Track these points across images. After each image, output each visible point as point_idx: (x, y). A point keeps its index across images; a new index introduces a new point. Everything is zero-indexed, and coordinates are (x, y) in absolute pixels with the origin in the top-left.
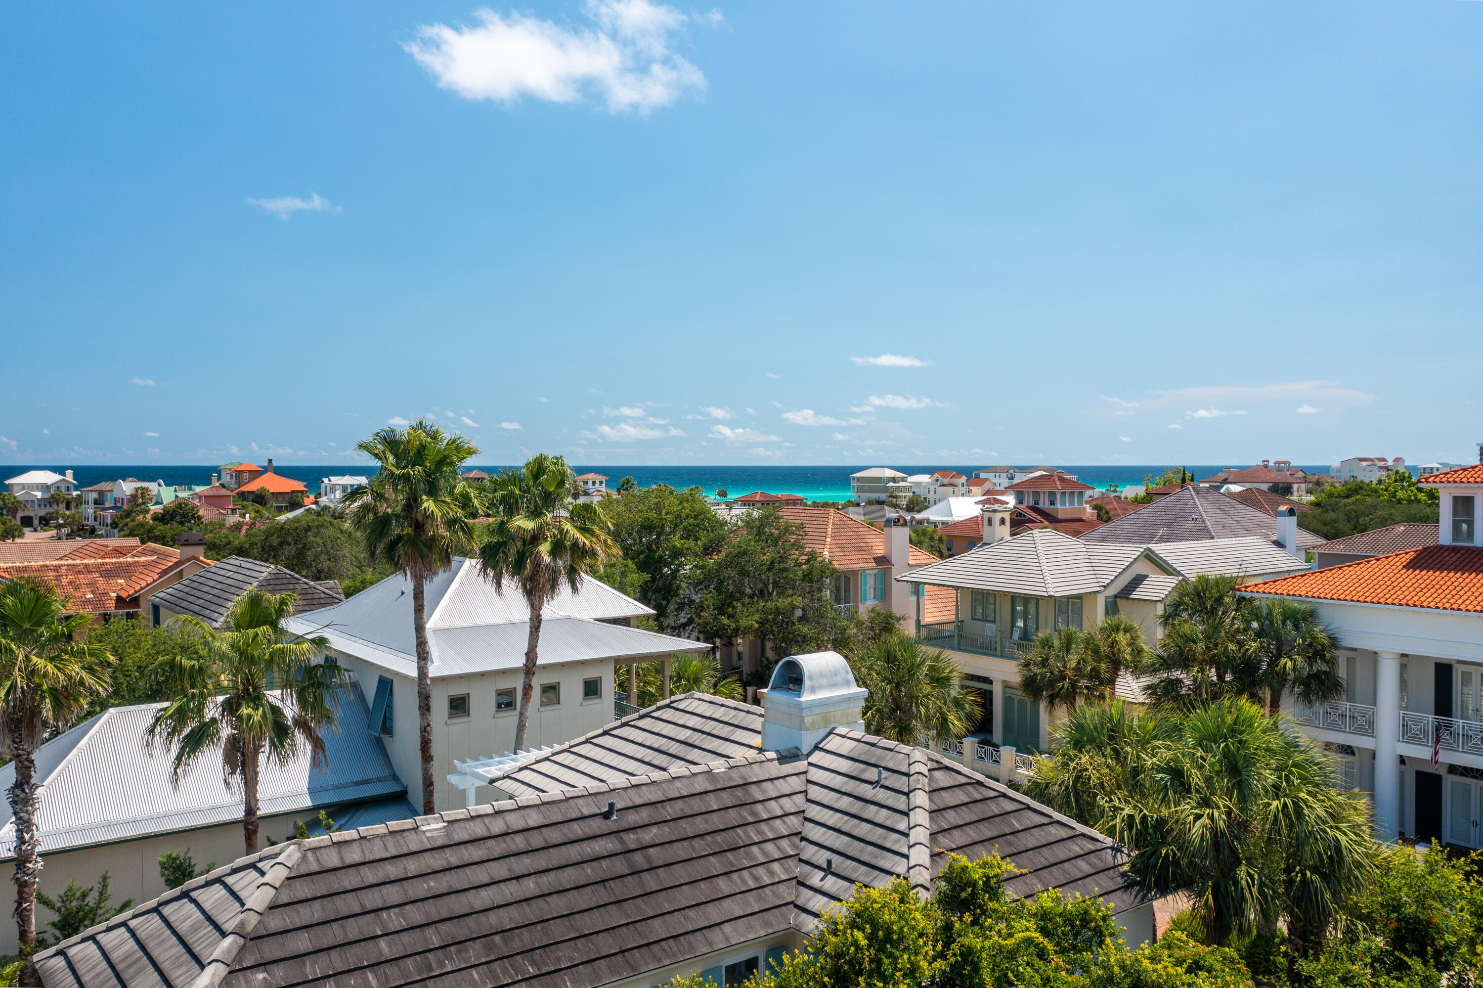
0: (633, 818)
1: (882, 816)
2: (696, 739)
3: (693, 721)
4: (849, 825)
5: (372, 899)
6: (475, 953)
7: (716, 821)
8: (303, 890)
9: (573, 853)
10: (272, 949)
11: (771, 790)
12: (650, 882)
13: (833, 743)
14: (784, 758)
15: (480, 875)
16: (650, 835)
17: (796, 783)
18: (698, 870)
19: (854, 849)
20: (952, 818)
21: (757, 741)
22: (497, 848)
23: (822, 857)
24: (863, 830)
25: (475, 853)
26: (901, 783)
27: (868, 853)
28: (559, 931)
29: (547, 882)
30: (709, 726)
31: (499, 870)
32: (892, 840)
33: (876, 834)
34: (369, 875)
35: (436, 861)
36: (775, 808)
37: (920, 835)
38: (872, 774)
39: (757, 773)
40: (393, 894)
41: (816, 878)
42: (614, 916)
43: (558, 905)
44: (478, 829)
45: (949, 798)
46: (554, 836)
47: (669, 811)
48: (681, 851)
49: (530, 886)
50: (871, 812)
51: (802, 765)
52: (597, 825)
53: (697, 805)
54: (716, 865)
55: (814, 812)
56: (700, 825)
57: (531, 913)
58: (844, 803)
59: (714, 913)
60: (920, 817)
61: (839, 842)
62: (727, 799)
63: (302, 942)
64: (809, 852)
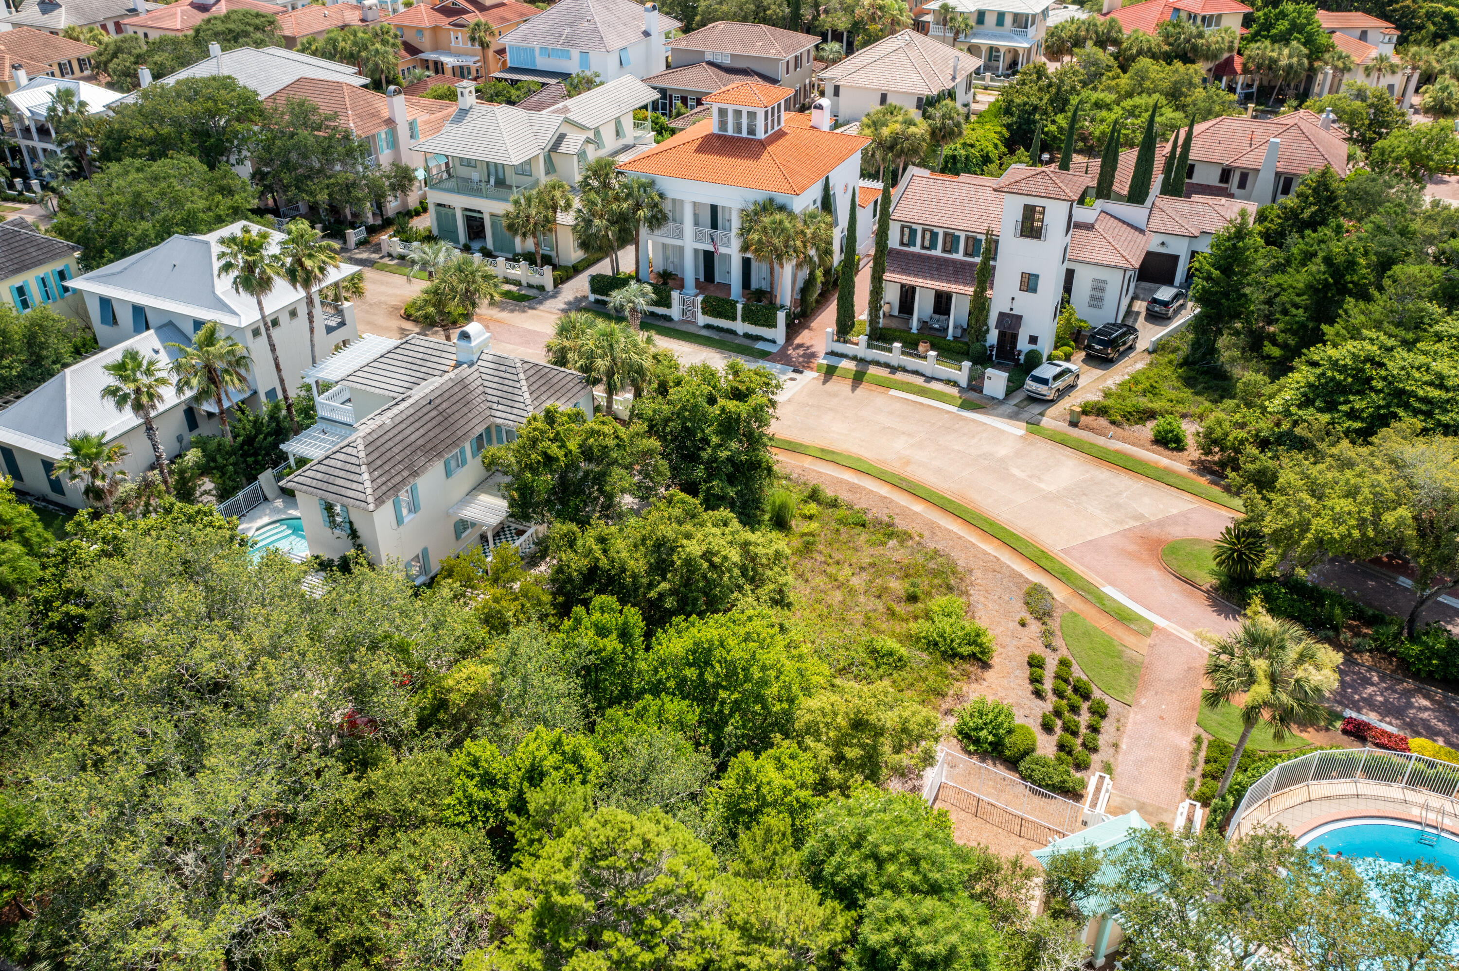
0: (437, 402)
1: (511, 383)
2: (426, 357)
3: (421, 349)
4: (500, 387)
5: (387, 446)
6: (419, 453)
7: (460, 395)
8: (370, 449)
9: (427, 418)
10: (374, 466)
11: (471, 379)
12: (451, 420)
13: (484, 357)
14: (470, 366)
15: (408, 432)
16: (444, 406)
17: (477, 374)
18: (462, 413)
19: (505, 395)
20: (532, 379)
21: (454, 357)
22: (408, 422)
23: (495, 399)
24: (505, 388)
25: (403, 426)
26: (513, 371)
27: (510, 396)
28: (436, 441)
29: (426, 428)
30: (430, 351)
31: (412, 429)
32: (516, 391)
33: (510, 390)
34: (382, 440)
35: (395, 431)
36: (474, 385)
37: (525, 388)
38: (503, 368)
39: (464, 374)
40: (391, 444)
41: (495, 406)
42: (447, 433)
43: (432, 434)
44: (399, 419)
45: (530, 373)
46: (420, 414)
47: (446, 396)
48: (454, 408)
49: (422, 431)
50: (506, 382)
51: (475, 367)
52: (429, 407)
53: (452, 392)
54: (465, 410)
55: (486, 383)
56: (456, 398)
57: (426, 438)
58: (496, 379)
59: (471, 424)
60: (523, 382)
61: (499, 393)
62: (459, 387)
63: (379, 462)
64: (490, 398)
